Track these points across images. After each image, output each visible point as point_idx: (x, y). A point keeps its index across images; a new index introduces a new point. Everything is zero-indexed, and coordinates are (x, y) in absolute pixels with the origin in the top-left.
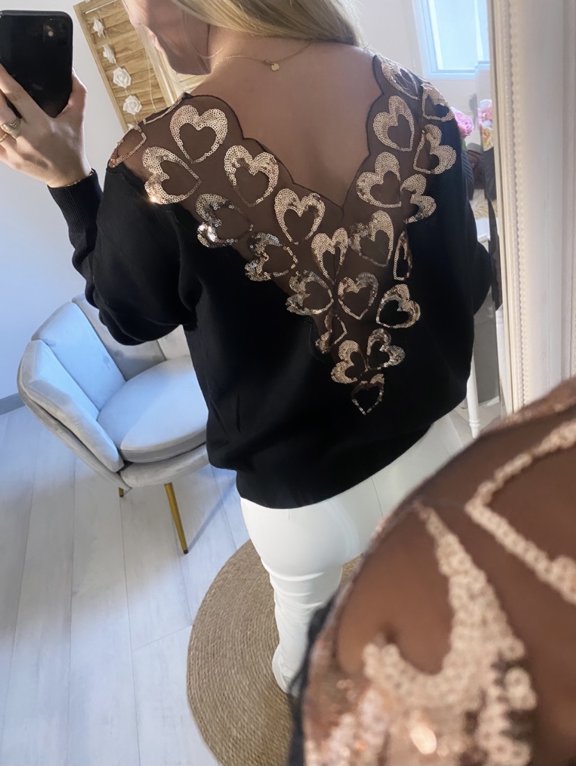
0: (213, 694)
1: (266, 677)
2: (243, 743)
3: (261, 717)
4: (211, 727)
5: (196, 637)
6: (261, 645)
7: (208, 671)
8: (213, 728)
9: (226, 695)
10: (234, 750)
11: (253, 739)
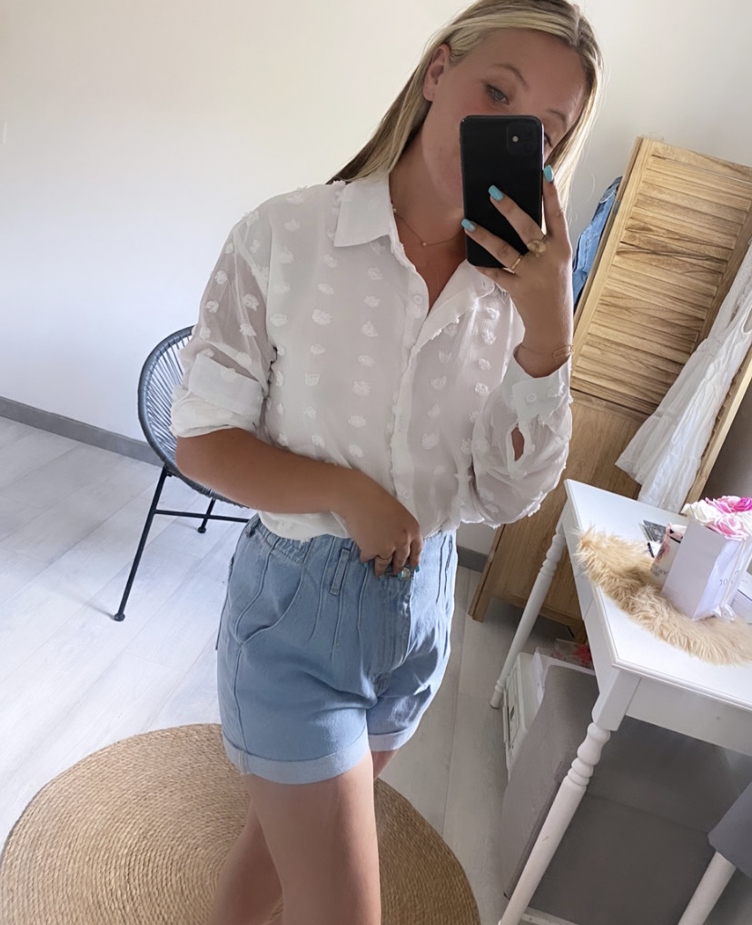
0: (63, 806)
1: (118, 842)
2: (35, 868)
3: (75, 864)
4: (30, 827)
5: (109, 752)
6: (147, 814)
7: (83, 786)
8: (30, 830)
9: (72, 818)
10: (23, 863)
11: (46, 873)
